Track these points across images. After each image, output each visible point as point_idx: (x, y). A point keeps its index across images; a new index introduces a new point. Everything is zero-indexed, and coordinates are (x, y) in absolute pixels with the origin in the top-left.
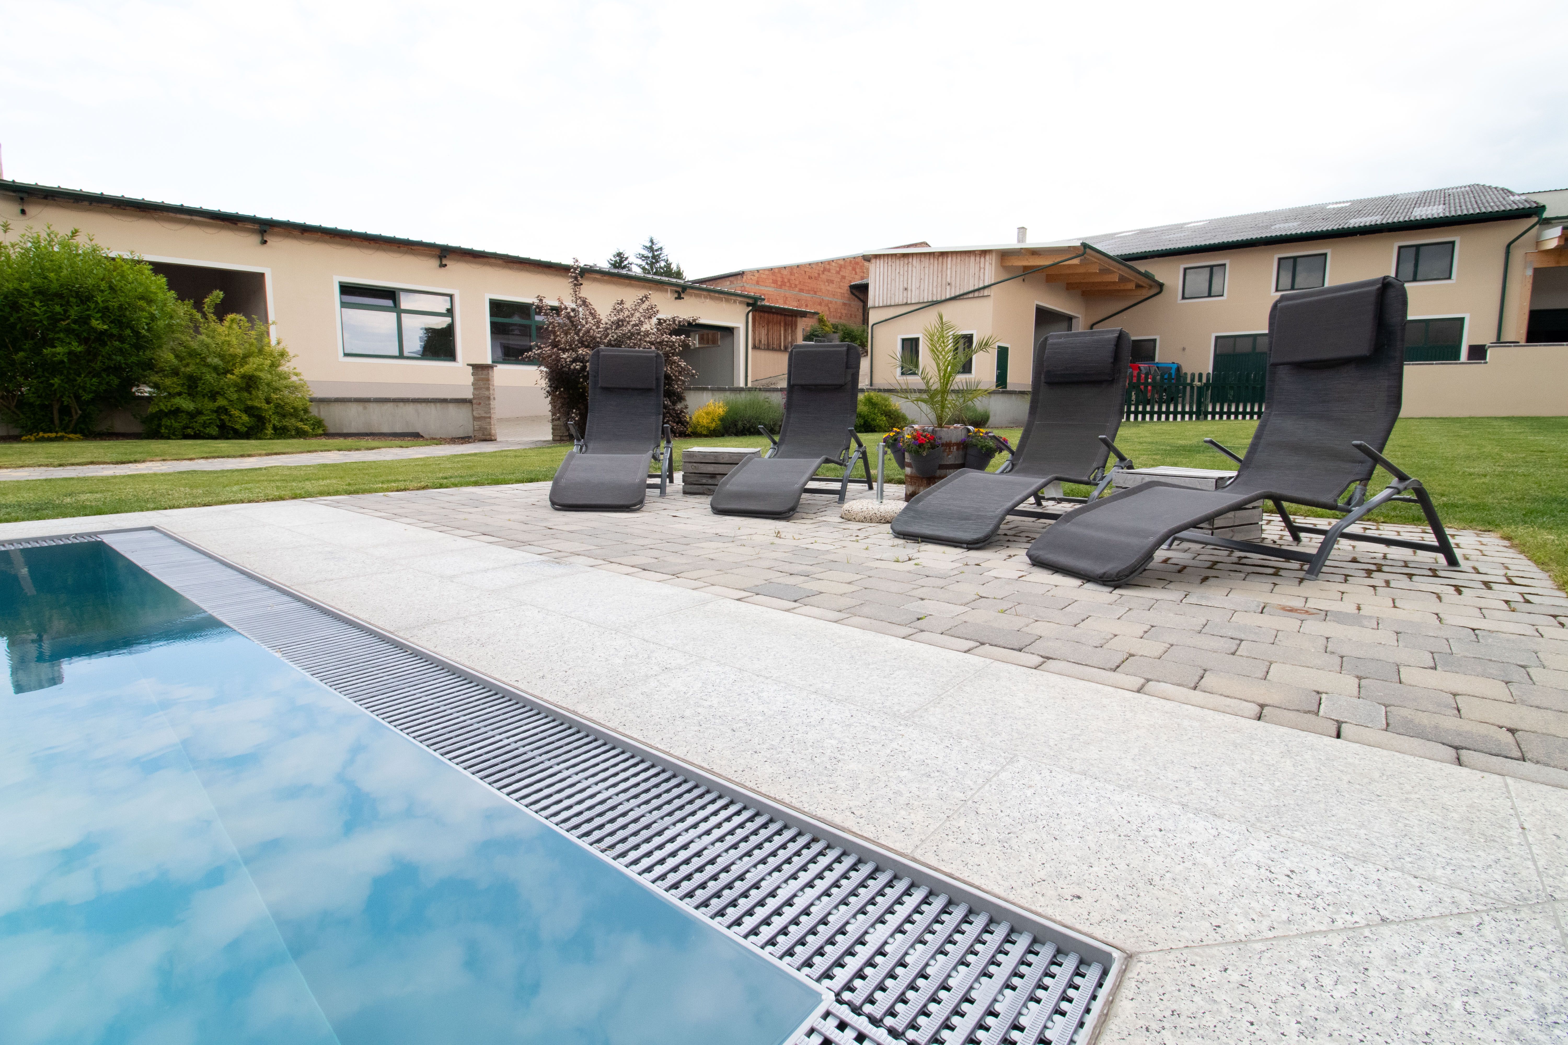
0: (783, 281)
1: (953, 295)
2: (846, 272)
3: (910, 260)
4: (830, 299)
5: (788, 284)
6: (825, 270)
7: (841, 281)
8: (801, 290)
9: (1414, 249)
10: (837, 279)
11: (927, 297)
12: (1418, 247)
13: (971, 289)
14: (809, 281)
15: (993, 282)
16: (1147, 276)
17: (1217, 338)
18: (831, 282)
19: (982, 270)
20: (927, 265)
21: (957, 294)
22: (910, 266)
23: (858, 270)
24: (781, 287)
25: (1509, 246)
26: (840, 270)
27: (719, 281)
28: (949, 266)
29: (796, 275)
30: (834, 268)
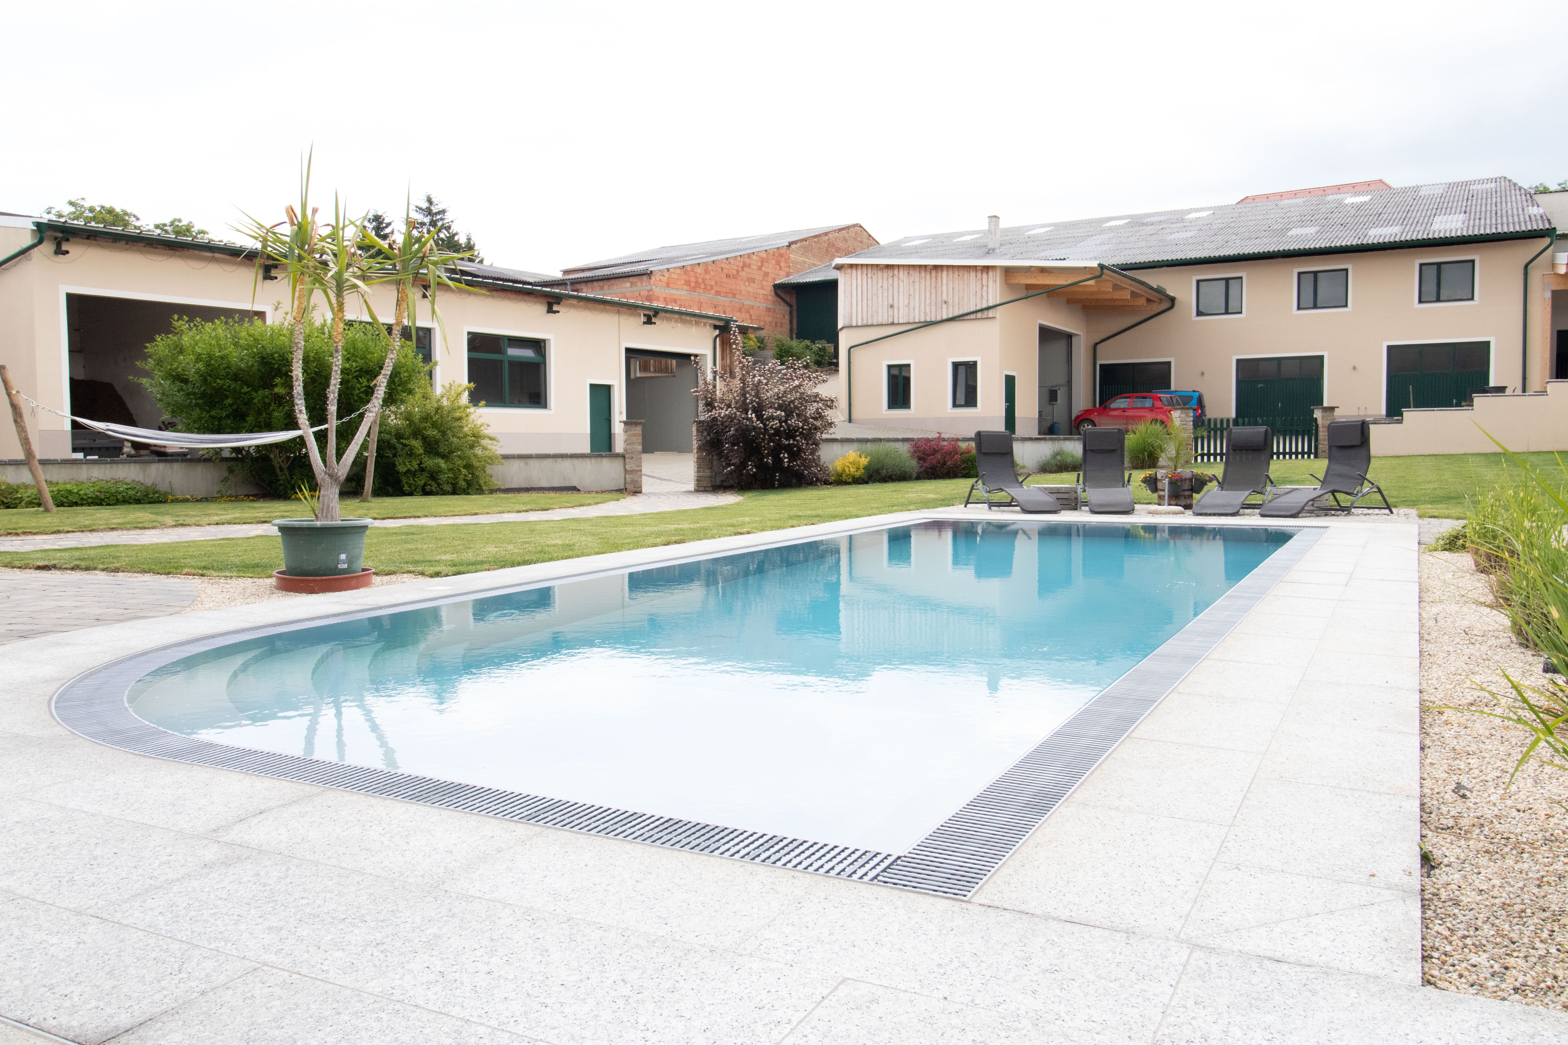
0: (697, 282)
1: (951, 316)
2: (769, 268)
3: (896, 272)
4: (752, 303)
5: (702, 286)
6: (745, 265)
7: (764, 279)
8: (718, 293)
9: (1435, 266)
10: (758, 277)
11: (918, 316)
12: (1439, 265)
13: (973, 309)
14: (727, 280)
15: (998, 302)
16: (1160, 291)
17: (1239, 362)
18: (751, 280)
19: (985, 288)
20: (917, 279)
21: (956, 314)
22: (896, 279)
23: (782, 264)
24: (694, 289)
25: (1526, 267)
26: (762, 265)
27: (613, 281)
28: (945, 282)
29: (712, 273)
30: (755, 262)
